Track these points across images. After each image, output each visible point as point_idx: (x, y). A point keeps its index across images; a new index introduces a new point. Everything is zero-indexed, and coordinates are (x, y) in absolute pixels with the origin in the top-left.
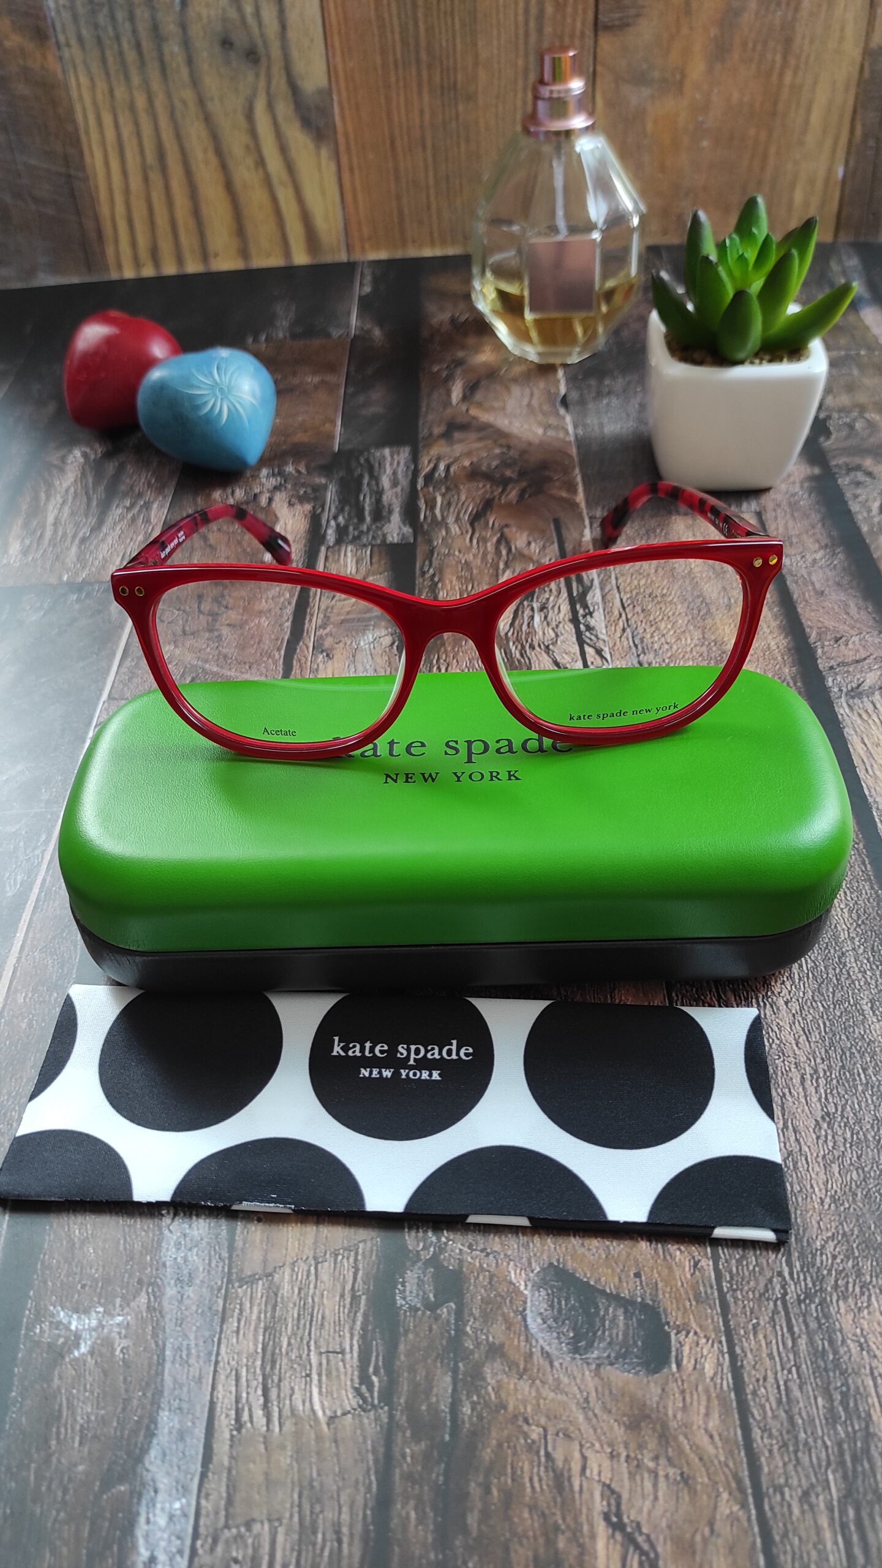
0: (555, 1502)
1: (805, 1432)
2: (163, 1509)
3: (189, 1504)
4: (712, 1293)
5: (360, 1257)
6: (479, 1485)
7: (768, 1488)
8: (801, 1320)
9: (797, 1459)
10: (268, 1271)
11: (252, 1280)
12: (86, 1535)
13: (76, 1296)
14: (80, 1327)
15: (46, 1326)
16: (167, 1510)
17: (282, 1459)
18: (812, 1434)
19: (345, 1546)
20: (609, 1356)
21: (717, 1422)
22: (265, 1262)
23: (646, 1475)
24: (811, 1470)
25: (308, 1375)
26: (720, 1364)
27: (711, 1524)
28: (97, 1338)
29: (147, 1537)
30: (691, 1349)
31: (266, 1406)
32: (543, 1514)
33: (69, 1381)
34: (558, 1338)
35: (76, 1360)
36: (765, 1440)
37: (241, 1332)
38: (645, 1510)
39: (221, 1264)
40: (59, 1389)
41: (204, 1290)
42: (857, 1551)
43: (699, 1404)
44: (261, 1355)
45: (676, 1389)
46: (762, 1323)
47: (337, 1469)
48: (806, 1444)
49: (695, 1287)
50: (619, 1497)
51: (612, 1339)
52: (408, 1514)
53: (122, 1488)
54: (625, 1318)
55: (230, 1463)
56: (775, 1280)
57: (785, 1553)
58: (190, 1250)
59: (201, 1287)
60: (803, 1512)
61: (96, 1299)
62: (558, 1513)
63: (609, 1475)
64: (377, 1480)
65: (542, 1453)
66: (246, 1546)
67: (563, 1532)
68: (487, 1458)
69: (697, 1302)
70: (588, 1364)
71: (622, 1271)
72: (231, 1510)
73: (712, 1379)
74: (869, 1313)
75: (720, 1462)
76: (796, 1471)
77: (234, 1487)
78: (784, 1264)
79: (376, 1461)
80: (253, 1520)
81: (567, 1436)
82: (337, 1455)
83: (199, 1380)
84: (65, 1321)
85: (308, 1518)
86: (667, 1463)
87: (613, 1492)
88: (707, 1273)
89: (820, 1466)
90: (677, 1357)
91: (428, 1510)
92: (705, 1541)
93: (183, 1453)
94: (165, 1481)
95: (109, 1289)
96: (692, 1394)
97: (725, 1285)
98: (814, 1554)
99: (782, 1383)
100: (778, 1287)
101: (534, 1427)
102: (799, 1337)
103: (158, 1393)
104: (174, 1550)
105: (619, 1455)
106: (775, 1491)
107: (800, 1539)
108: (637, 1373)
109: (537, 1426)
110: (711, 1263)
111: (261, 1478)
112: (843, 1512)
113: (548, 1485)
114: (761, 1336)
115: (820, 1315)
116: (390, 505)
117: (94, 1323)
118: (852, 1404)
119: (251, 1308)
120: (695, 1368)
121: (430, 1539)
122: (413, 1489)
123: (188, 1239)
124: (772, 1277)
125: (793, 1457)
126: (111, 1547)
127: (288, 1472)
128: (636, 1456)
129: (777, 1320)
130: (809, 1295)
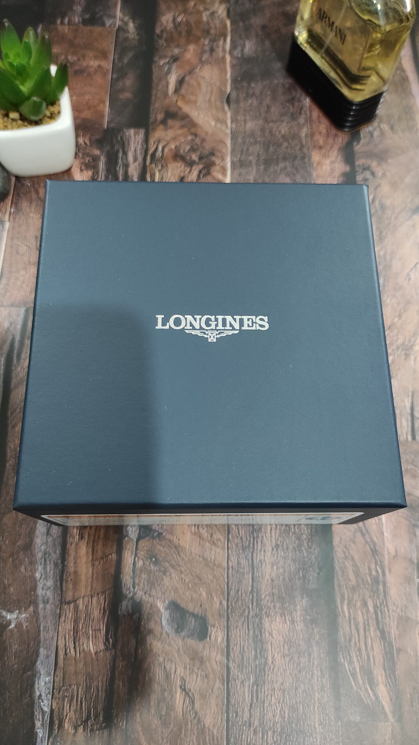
0: (166, 682)
1: (246, 662)
2: (43, 680)
3: (51, 679)
4: (225, 613)
5: (107, 595)
6: (142, 676)
7: (231, 680)
8: (252, 624)
9: (242, 670)
10: (75, 598)
11: (69, 603)
12: (19, 687)
13: (9, 606)
14: (11, 618)
17: (80, 665)
18: (248, 663)
19: (100, 692)
20: (188, 634)
21: (219, 658)
22: (74, 596)
23: (195, 674)
24: (246, 674)
25: (89, 638)
26: (223, 638)
27: (212, 690)
28: (17, 622)
29: (38, 688)
30: (215, 633)
31: (75, 647)
32: (161, 685)
33: (9, 637)
34: (172, 627)
35: (11, 629)
36: (233, 664)
37: (66, 622)
38: (193, 685)
39: (58, 596)
40: (6, 639)
41: (53, 606)
42: (255, 699)
43: (215, 651)
44: (73, 630)
45: (208, 647)
46: (239, 625)
47: (98, 669)
48: (246, 666)
49: (219, 611)
50: (185, 681)
51: (189, 628)
52: (120, 684)
53: (30, 673)
54: (195, 621)
55: (64, 666)
56: (246, 609)
57: (233, 699)
58: (47, 590)
59: (52, 604)
60: (240, 687)
61: (15, 607)
62: (166, 685)
63: (183, 674)
64: (110, 673)
65: (163, 666)
66: (70, 692)
67: (167, 691)
68: (145, 667)
69: (219, 616)
70: (181, 636)
71: (196, 604)
72: (64, 681)
73: (220, 643)
74: (275, 622)
75: (218, 671)
76: (241, 674)
77: (65, 674)
78: (250, 603)
79: (110, 667)
80: (71, 684)
81: (172, 661)
82: (98, 665)
83: (53, 638)
84: (6, 615)
85: (88, 684)
86: (202, 671)
87: (183, 679)
88: (224, 606)
89: (249, 672)
90: (210, 634)
91: (126, 683)
92: (209, 696)
93: (48, 662)
94: (43, 671)
95: (20, 604)
96: (213, 648)
97: (229, 611)
98: (241, 699)
99: (242, 645)
100: (247, 612)
101: (161, 657)
102: (251, 630)
103: (39, 642)
104: (47, 692)
105: (187, 668)
106: (233, 680)
107: (238, 694)
108: (196, 641)
109: (162, 657)
110: (226, 602)
111: (73, 671)
112: (253, 687)
113: (164, 676)
114: (238, 629)
115: (259, 622)
117: (16, 616)
118: (263, 653)
119: (69, 612)
120: (215, 639)
121: (126, 692)
122: (121, 676)
123: (46, 586)
125: (241, 670)
126: (27, 691)
127: (82, 670)
128: (192, 668)
129: (244, 624)
130: (256, 615)
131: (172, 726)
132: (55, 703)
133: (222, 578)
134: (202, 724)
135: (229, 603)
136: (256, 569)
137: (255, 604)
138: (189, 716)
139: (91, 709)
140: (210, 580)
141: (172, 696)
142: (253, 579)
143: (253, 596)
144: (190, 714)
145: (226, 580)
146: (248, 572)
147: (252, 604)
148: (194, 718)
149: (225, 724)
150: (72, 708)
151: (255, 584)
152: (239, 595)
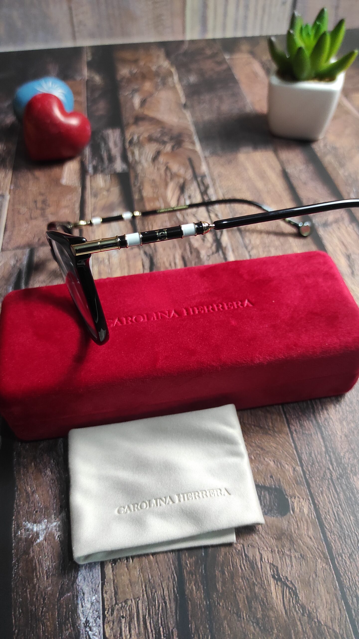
0: (252, 574)
1: (347, 531)
2: (88, 600)
3: (99, 597)
4: (303, 480)
6: (220, 571)
7: (336, 555)
8: (339, 486)
12: (56, 616)
13: (34, 516)
14: (38, 529)
15: (23, 531)
16: (90, 601)
17: (135, 573)
18: (350, 531)
19: (168, 604)
20: (265, 511)
21: (312, 531)
23: (287, 557)
24: (351, 545)
26: (310, 508)
27: (315, 573)
28: (47, 533)
29: (83, 613)
30: (297, 504)
32: (247, 579)
33: (38, 552)
35: (39, 543)
36: (332, 536)
38: (288, 571)
40: (33, 557)
43: (304, 525)
45: (294, 521)
46: (324, 489)
47: (159, 574)
48: (348, 535)
49: (295, 478)
50: (277, 568)
51: (265, 504)
52: (192, 588)
53: (69, 594)
54: (269, 495)
55: (113, 577)
56: (327, 471)
57: (346, 579)
60: (351, 562)
61: (43, 516)
62: (254, 578)
63: (272, 559)
64: (176, 575)
65: (243, 554)
66: (126, 611)
67: (257, 586)
68: (221, 560)
69: (297, 484)
71: (265, 475)
72: (117, 597)
73: (308, 515)
75: (315, 548)
76: (346, 546)
77: (117, 587)
78: (329, 464)
79: (175, 568)
80: (127, 599)
81: (253, 546)
82: (159, 567)
84: (31, 527)
85: (150, 595)
86: (294, 551)
87: (274, 566)
88: (299, 471)
89: (355, 544)
90: (292, 508)
91: (200, 584)
92: (314, 580)
93: (93, 576)
94: (87, 589)
95: (48, 511)
96: (300, 522)
97: (307, 476)
99: (335, 512)
100: (328, 474)
101: (238, 544)
102: (340, 493)
104: (96, 616)
105: (275, 551)
106: (339, 556)
107: (351, 573)
108: (277, 517)
109: (240, 544)
110: (300, 468)
111: (128, 582)
113: (247, 567)
114: (324, 495)
115: (347, 483)
116: (116, 156)
117: (44, 527)
120: (300, 511)
121: (203, 596)
122: (192, 577)
124: (326, 470)
125: (344, 541)
126: (68, 619)
127: (138, 577)
128: (282, 550)
129: (330, 487)
130: (341, 476)
131: (275, 631)
132: (109, 628)
133: (288, 444)
134: (316, 620)
135: (304, 469)
136: (323, 429)
137: (335, 464)
138: (295, 614)
139: (160, 628)
140: (274, 448)
141: (266, 591)
142: (323, 438)
143: (330, 456)
144: (295, 610)
145: (293, 445)
146: (315, 432)
147: (332, 464)
148: (303, 615)
149: (347, 615)
150: (133, 632)
151: (328, 444)
152: (312, 458)
